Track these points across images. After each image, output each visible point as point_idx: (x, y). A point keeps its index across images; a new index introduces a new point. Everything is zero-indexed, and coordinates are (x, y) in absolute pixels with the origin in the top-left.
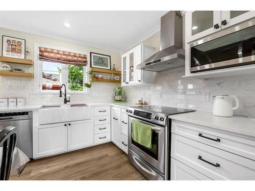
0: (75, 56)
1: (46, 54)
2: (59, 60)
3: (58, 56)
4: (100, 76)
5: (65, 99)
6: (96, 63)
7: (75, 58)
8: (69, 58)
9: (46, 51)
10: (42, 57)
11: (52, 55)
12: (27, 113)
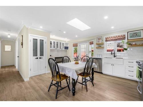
0: (119, 37)
1: (107, 39)
2: (112, 40)
3: (112, 39)
4: (134, 43)
5: (114, 56)
6: (131, 37)
7: (119, 38)
8: (116, 38)
9: (107, 38)
10: (106, 41)
11: (109, 39)
12: (101, 59)
